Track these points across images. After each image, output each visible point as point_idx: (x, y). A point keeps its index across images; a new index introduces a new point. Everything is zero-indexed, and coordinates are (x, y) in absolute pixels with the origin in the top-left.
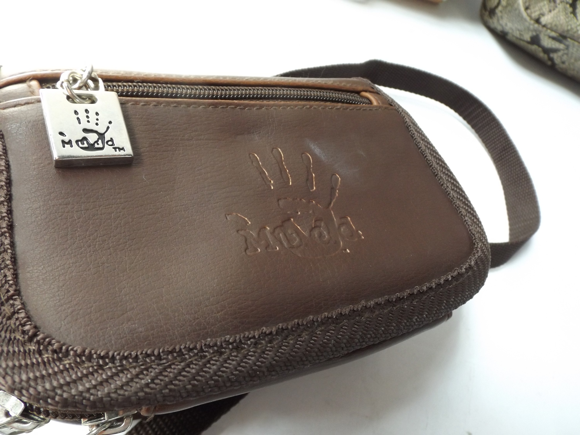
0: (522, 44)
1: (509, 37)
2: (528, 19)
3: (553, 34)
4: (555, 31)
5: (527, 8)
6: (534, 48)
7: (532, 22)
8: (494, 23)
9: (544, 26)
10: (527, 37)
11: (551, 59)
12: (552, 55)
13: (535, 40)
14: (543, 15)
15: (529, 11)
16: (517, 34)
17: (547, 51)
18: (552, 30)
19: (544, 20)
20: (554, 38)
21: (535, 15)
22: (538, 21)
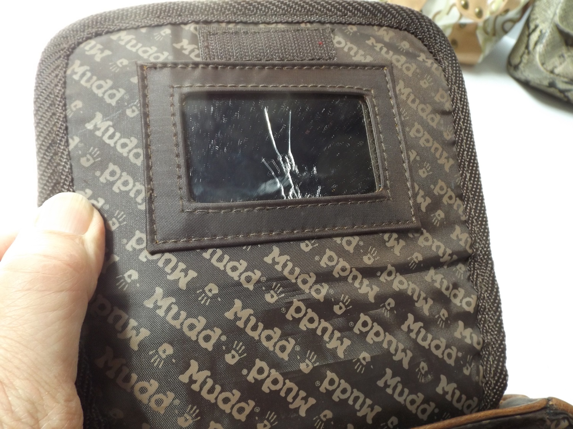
0: (542, 88)
1: (532, 84)
2: (545, 71)
3: (566, 80)
4: (567, 78)
5: (543, 64)
6: (551, 90)
7: (548, 73)
8: (519, 74)
9: (558, 75)
10: (546, 83)
11: (567, 97)
12: (567, 94)
13: (552, 85)
14: (555, 67)
15: (545, 66)
16: (538, 82)
17: (562, 91)
18: (564, 77)
19: (557, 71)
20: (566, 83)
21: (550, 68)
22: (552, 72)
